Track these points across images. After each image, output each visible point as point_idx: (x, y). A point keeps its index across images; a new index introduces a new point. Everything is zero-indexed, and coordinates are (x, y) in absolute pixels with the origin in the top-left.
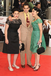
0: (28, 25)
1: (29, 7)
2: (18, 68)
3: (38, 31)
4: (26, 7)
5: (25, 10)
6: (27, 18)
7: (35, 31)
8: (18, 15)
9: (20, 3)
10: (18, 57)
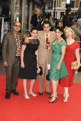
0: (47, 47)
1: (50, 26)
2: (35, 95)
3: (58, 55)
4: (47, 25)
5: (45, 29)
6: (47, 39)
7: (55, 55)
8: (37, 34)
9: (38, 20)
10: (35, 83)
